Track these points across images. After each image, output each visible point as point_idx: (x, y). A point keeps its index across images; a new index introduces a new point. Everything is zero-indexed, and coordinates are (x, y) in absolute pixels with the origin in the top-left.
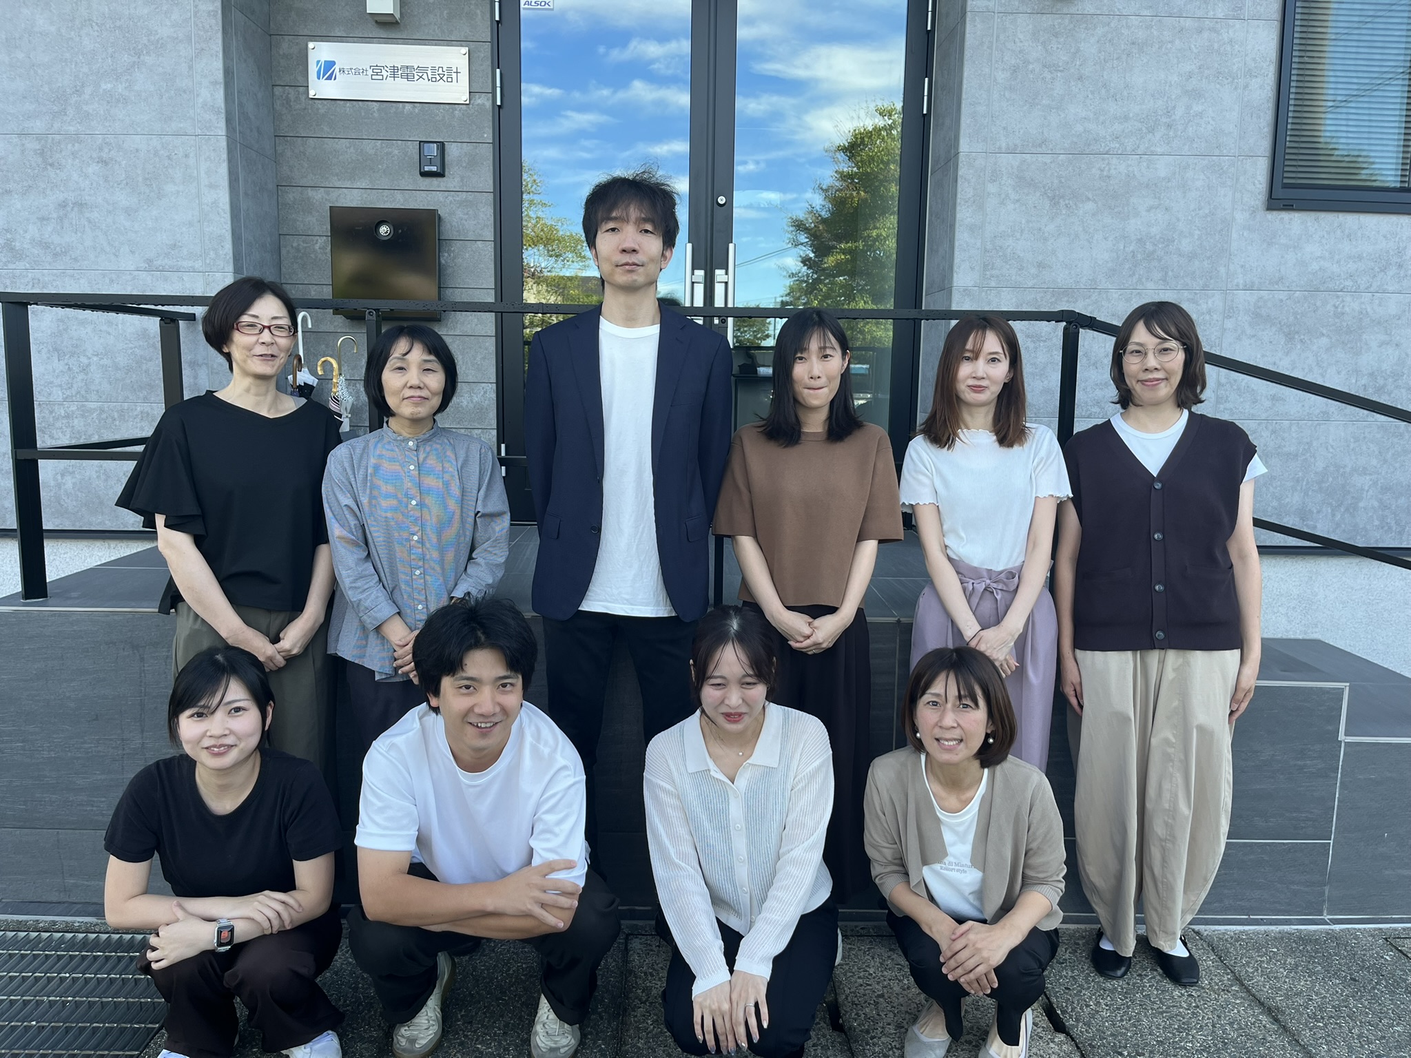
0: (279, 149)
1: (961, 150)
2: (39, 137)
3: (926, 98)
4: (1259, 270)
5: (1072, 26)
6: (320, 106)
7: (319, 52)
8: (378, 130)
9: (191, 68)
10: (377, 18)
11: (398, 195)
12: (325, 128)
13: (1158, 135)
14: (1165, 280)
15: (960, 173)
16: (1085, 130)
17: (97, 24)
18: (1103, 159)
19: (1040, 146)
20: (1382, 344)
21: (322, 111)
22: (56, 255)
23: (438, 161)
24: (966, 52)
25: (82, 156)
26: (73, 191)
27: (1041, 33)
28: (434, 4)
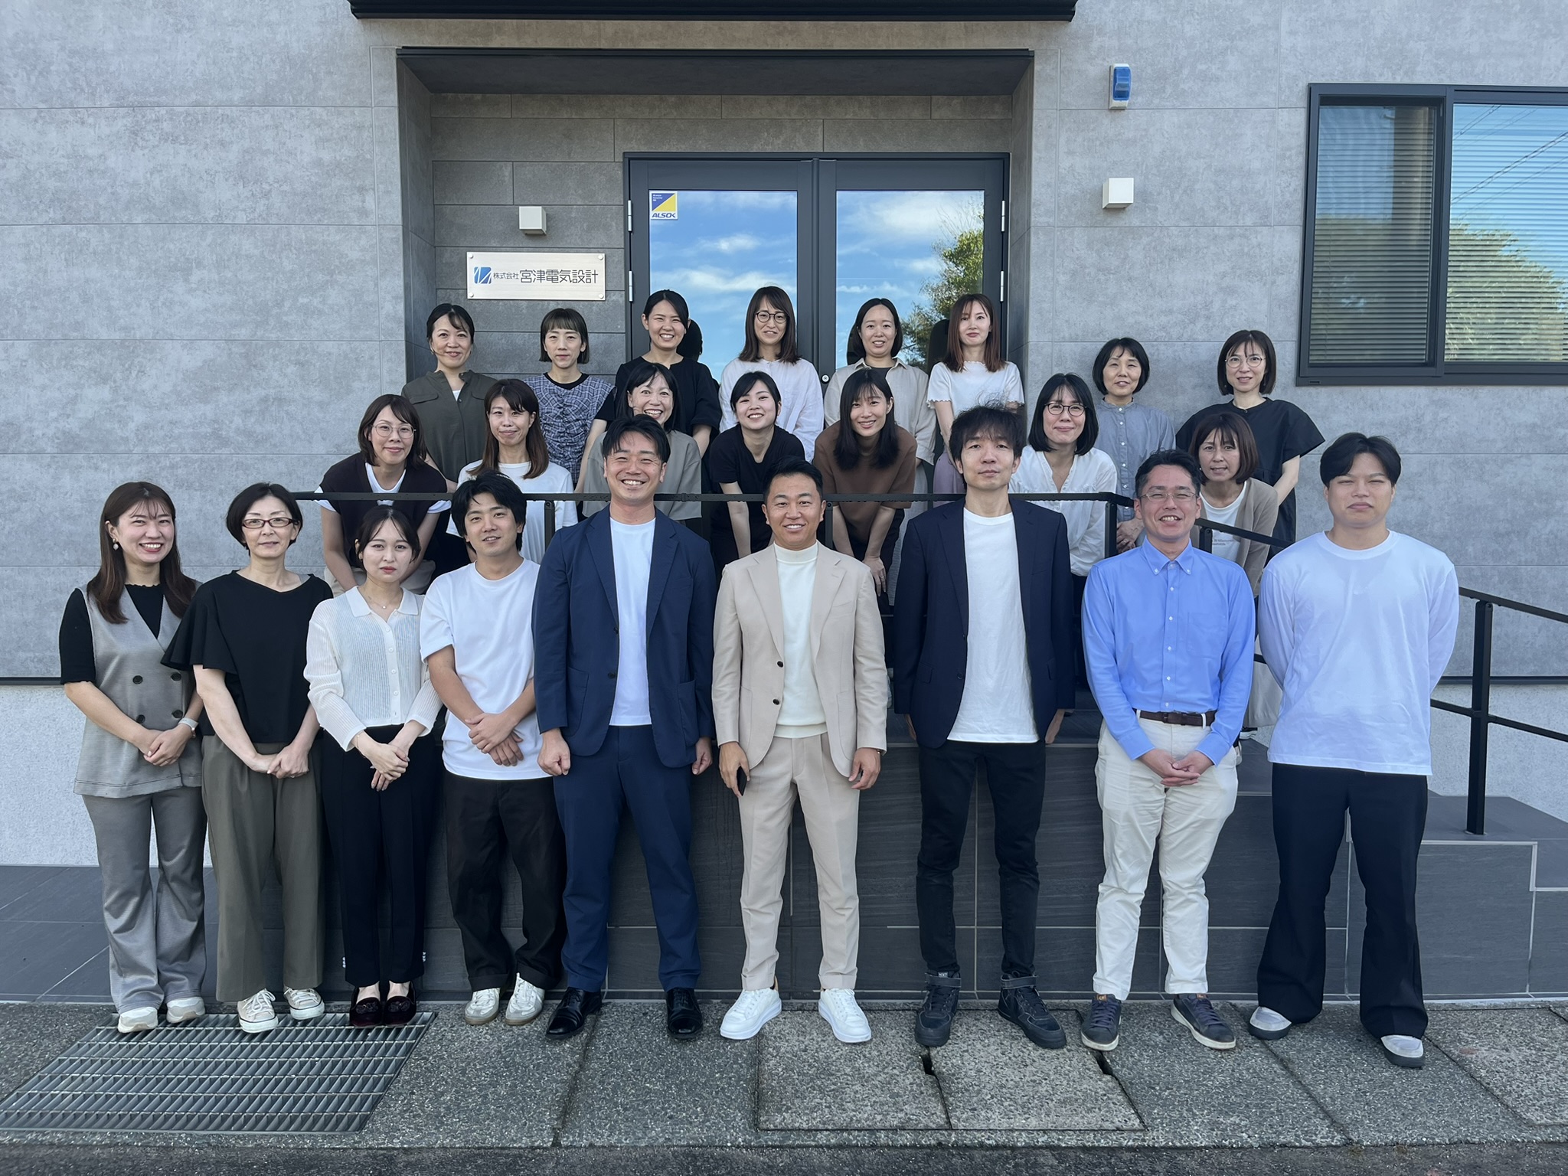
1: (1030, 340)
2: (245, 343)
3: (1002, 288)
5: (1120, 237)
6: (476, 305)
7: (475, 261)
9: (376, 285)
10: (527, 232)
13: (1199, 325)
15: (1030, 359)
17: (295, 248)
19: (1098, 335)
21: (478, 310)
22: (257, 442)
24: (1031, 259)
25: (282, 359)
26: (274, 388)
27: (1095, 243)
28: (575, 218)
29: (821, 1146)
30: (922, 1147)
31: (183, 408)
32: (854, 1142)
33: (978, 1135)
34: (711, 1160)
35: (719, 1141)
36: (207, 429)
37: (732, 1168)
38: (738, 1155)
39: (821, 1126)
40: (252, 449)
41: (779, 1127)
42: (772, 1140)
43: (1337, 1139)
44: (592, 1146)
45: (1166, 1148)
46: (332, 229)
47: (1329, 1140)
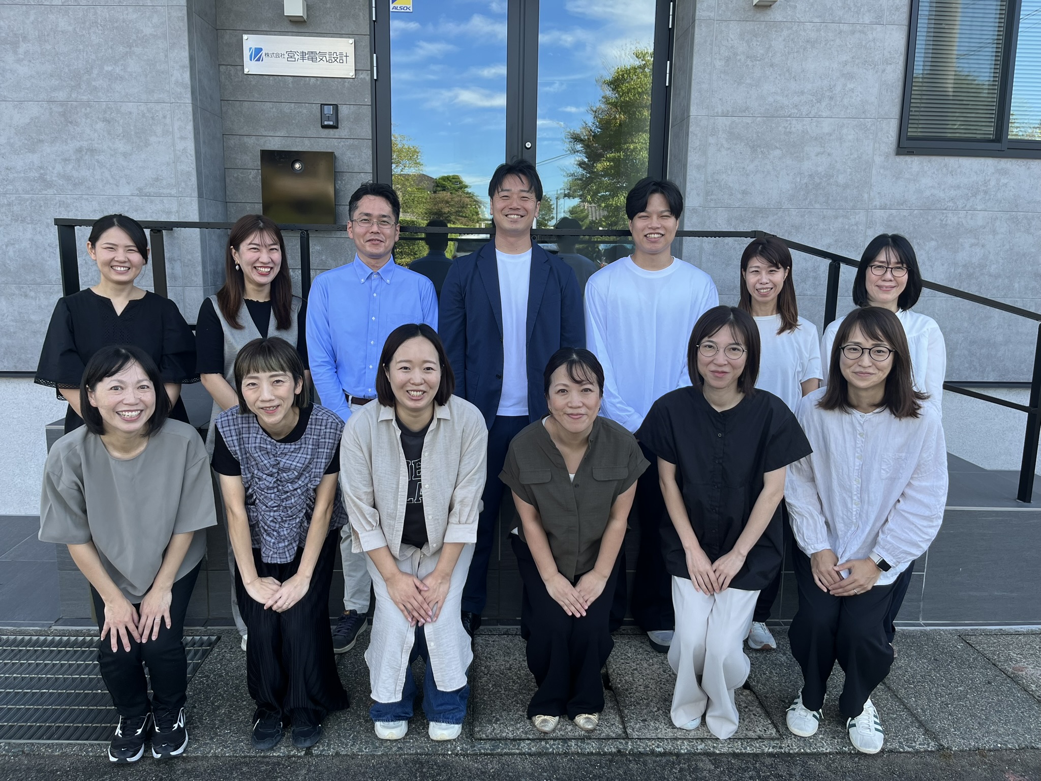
0: (224, 109)
1: (691, 114)
2: (62, 103)
3: (668, 75)
4: (890, 196)
5: (766, 30)
6: (252, 80)
7: (250, 42)
8: (292, 96)
9: (166, 56)
10: (291, 19)
11: (307, 142)
12: (256, 95)
13: (824, 104)
14: (827, 203)
15: (691, 130)
16: (774, 101)
17: (101, 25)
18: (787, 121)
19: (744, 111)
20: (972, 245)
21: (253, 83)
22: (75, 185)
23: (334, 118)
24: (695, 48)
25: (92, 117)
26: (86, 141)
27: (746, 34)
28: (330, 8)
29: (524, 754)
30: (605, 754)
31: (16, 157)
32: (551, 750)
33: (649, 744)
34: (435, 767)
35: (442, 749)
36: (34, 174)
37: (452, 774)
38: (457, 762)
39: (523, 736)
40: (71, 191)
41: (490, 737)
42: (485, 749)
43: (932, 746)
44: (337, 754)
45: (798, 754)
46: (130, 9)
47: (926, 746)
